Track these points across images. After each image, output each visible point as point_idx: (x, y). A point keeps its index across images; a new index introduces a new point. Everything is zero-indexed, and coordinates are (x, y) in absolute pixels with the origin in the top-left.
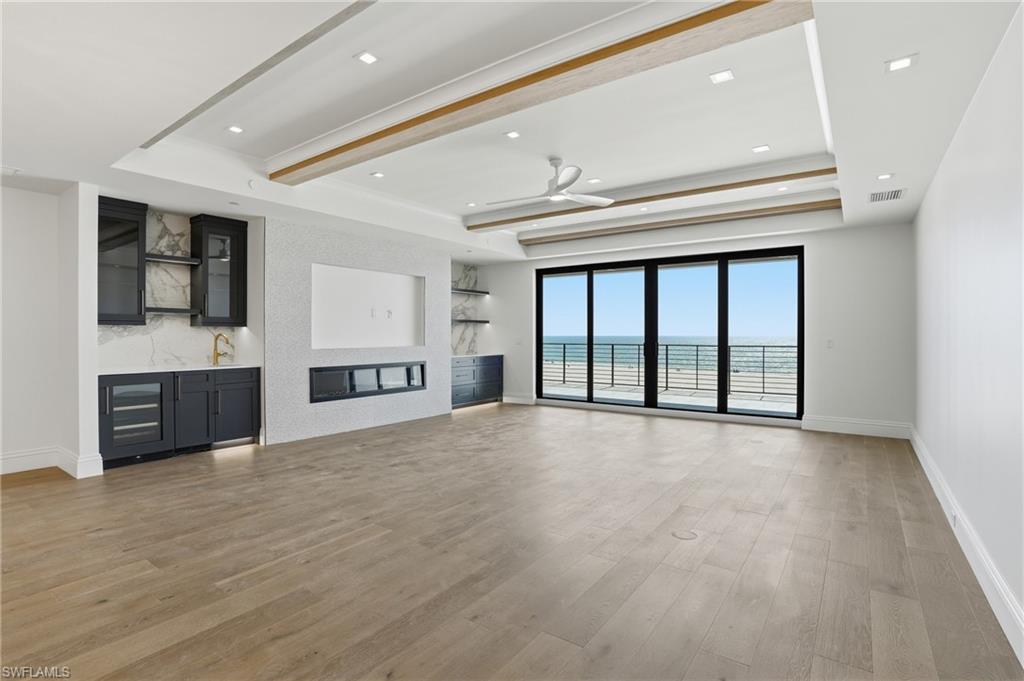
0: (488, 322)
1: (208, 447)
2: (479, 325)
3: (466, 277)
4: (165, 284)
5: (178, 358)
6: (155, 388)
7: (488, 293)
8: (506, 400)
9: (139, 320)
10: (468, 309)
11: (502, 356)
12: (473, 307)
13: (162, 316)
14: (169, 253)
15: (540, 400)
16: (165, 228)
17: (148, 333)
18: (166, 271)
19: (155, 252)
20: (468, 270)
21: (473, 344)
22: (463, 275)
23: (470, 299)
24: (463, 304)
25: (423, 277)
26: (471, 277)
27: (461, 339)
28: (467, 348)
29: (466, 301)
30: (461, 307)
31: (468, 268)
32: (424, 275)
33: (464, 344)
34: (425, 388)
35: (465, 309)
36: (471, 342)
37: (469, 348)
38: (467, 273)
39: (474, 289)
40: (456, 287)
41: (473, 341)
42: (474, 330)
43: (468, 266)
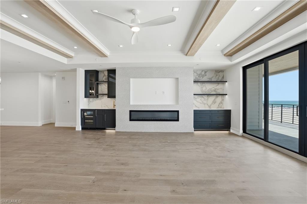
0: (227, 95)
1: (105, 129)
2: (224, 96)
3: (217, 75)
4: (104, 88)
5: (107, 106)
6: (92, 113)
7: (227, 82)
8: (231, 131)
9: (97, 97)
10: (218, 89)
11: (230, 110)
12: (221, 88)
13: (103, 96)
14: (105, 81)
15: (245, 134)
16: (105, 75)
17: (101, 100)
18: (105, 85)
19: (102, 81)
20: (218, 73)
21: (221, 104)
22: (215, 75)
23: (219, 85)
24: (215, 87)
25: (178, 78)
26: (220, 75)
27: (213, 102)
28: (218, 106)
29: (216, 86)
30: (213, 89)
31: (218, 72)
32: (178, 77)
33: (215, 104)
34: (178, 121)
35: (216, 89)
36: (220, 103)
37: (219, 106)
38: (217, 74)
39: (222, 81)
40: (210, 81)
41: (221, 103)
42: (222, 98)
43: (218, 71)
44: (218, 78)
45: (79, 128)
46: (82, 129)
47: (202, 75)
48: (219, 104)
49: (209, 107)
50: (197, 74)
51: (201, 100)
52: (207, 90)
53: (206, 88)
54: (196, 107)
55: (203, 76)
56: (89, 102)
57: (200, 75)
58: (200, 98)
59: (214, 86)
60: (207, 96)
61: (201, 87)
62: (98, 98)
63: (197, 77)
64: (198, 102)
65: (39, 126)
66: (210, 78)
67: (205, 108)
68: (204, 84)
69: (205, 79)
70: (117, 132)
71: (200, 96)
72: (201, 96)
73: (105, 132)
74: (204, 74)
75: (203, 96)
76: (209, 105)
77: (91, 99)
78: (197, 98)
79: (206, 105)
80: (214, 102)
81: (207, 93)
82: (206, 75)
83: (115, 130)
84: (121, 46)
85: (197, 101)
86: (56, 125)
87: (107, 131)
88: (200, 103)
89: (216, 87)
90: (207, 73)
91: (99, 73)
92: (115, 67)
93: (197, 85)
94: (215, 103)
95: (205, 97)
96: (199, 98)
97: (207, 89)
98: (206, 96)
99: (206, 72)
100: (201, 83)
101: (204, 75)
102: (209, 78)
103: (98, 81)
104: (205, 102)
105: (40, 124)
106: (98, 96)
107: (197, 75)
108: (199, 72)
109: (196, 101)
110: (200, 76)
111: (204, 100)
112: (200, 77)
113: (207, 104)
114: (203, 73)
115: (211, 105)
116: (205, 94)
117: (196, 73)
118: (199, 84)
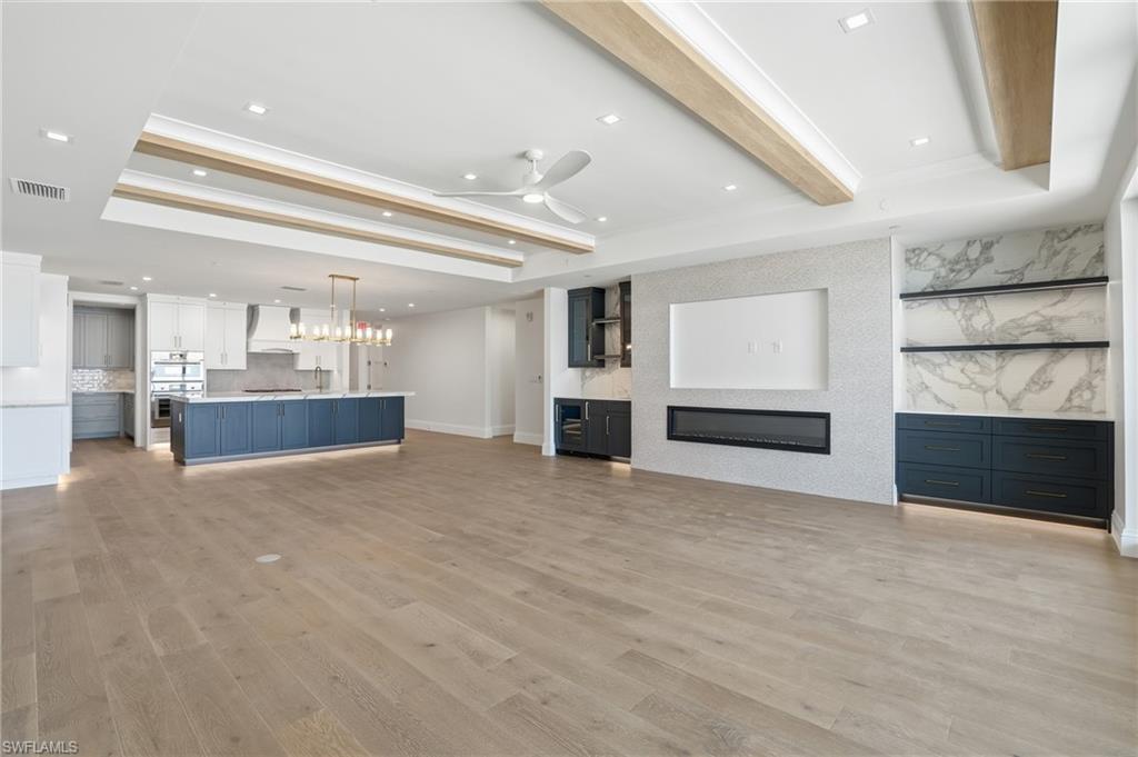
1: (608, 458)
5: (626, 391)
7: (1107, 280)
9: (601, 364)
14: (617, 315)
17: (610, 373)
20: (1061, 240)
21: (1087, 395)
22: (1044, 252)
23: (1070, 299)
24: (1044, 312)
25: (825, 290)
26: (1078, 251)
27: (1033, 381)
28: (1063, 400)
29: (1055, 304)
30: (1034, 319)
31: (1064, 235)
32: (824, 286)
33: (1044, 393)
34: (829, 453)
35: (1050, 320)
36: (1078, 387)
37: (1069, 400)
38: (1058, 246)
39: (1089, 274)
40: (1015, 281)
41: (1087, 385)
42: (1091, 362)
43: (1064, 230)
44: (1066, 265)
45: (550, 448)
46: (557, 451)
47: (968, 260)
48: (1071, 392)
49: (1009, 407)
50: (944, 260)
51: (962, 371)
52: (994, 329)
53: (992, 321)
54: (939, 401)
55: (973, 267)
56: (583, 378)
57: (957, 263)
58: (959, 365)
59: (1035, 308)
60: (998, 355)
61: (964, 316)
62: (604, 366)
63: (943, 272)
64: (949, 381)
65: (486, 437)
66: (1013, 271)
67: (986, 408)
68: (979, 302)
69: (985, 276)
70: (634, 471)
71: (959, 354)
72: (963, 356)
73: (609, 468)
74: (981, 253)
75: (972, 352)
76: (1009, 397)
77: (588, 372)
78: (939, 365)
79: (992, 395)
80: (1040, 382)
81: (996, 343)
82: (989, 260)
83: (629, 463)
84: (602, 219)
85: (943, 378)
86: (516, 440)
87: (616, 465)
88: (960, 385)
89: (1049, 312)
90: (995, 252)
91: (606, 294)
92: (626, 274)
93: (944, 308)
94: (1042, 388)
95: (990, 359)
96: (952, 362)
97: (998, 324)
98: (993, 353)
99: (987, 246)
100: (966, 299)
101: (976, 259)
102: (1009, 269)
103: (604, 317)
104: (988, 381)
105: (487, 432)
106: (603, 361)
107: (943, 266)
108: (951, 253)
109: (937, 379)
110: (958, 267)
111: (981, 372)
112: (960, 271)
113: (997, 392)
114: (974, 252)
115: (1020, 393)
116: (987, 343)
117: (938, 255)
118: (954, 302)
